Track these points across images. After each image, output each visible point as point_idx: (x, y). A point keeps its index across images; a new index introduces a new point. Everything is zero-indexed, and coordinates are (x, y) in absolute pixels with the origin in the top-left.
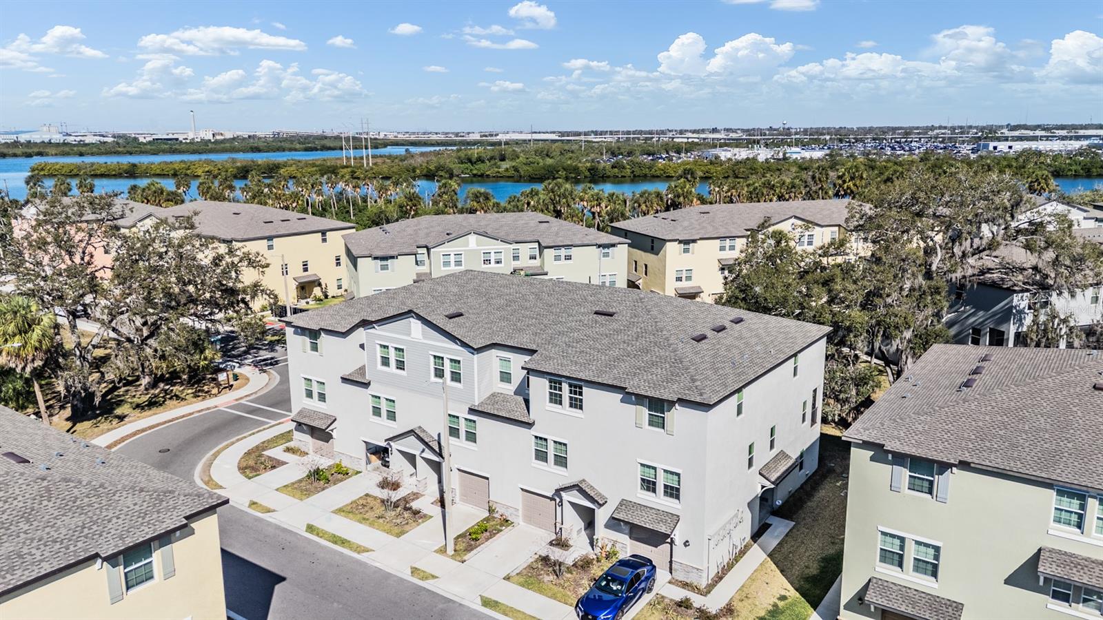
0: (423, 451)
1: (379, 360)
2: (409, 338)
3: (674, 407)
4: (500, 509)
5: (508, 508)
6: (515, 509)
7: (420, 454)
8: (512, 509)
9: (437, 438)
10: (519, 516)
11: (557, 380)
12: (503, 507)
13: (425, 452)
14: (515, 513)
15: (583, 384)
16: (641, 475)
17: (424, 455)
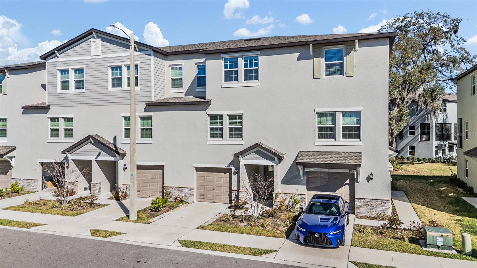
0: (99, 154)
1: (59, 85)
2: (89, 57)
3: (354, 49)
4: (174, 192)
5: (182, 189)
6: (190, 189)
7: (96, 158)
8: (186, 189)
9: (112, 142)
10: (193, 194)
11: (232, 58)
12: (178, 190)
13: (101, 155)
14: (190, 192)
15: (259, 53)
16: (318, 125)
17: (100, 158)
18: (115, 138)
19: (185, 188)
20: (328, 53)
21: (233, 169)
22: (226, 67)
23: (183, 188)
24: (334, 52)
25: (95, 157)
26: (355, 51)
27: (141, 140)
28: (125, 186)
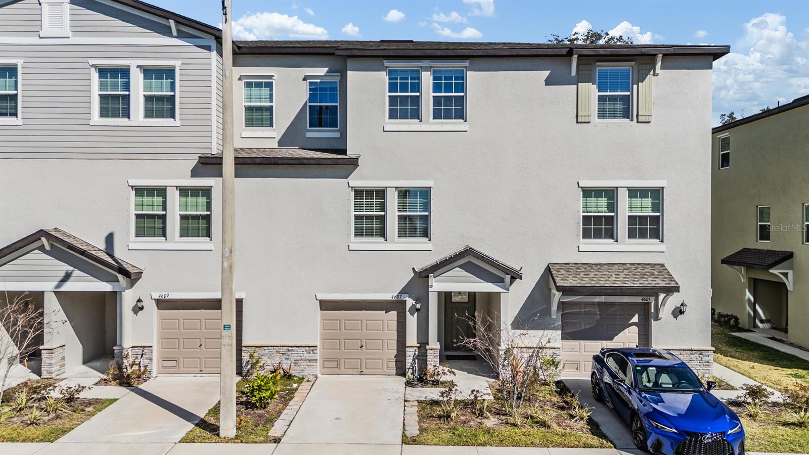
0: (67, 277)
2: (35, 40)
3: (652, 72)
4: (269, 358)
5: (289, 350)
6: (307, 348)
7: (58, 286)
8: (299, 350)
9: (102, 246)
10: (316, 360)
11: (407, 71)
12: (277, 352)
13: (72, 278)
14: (307, 356)
15: (468, 65)
16: (583, 212)
17: (68, 287)
18: (110, 239)
19: (296, 347)
20: (602, 75)
21: (410, 302)
22: (392, 87)
23: (291, 347)
24: (614, 75)
25: (55, 284)
26: (654, 75)
27: (180, 242)
28: (140, 351)
